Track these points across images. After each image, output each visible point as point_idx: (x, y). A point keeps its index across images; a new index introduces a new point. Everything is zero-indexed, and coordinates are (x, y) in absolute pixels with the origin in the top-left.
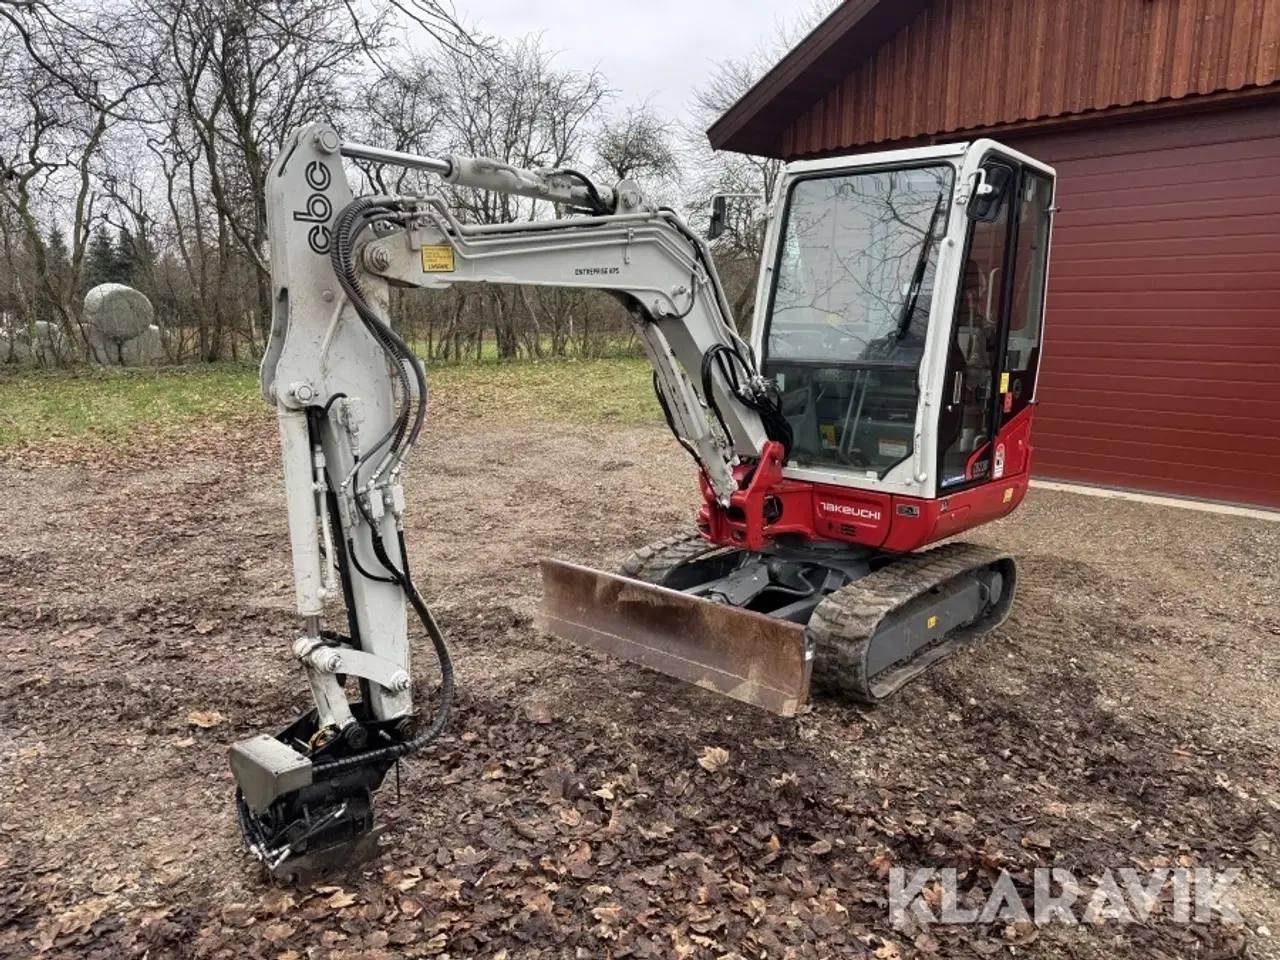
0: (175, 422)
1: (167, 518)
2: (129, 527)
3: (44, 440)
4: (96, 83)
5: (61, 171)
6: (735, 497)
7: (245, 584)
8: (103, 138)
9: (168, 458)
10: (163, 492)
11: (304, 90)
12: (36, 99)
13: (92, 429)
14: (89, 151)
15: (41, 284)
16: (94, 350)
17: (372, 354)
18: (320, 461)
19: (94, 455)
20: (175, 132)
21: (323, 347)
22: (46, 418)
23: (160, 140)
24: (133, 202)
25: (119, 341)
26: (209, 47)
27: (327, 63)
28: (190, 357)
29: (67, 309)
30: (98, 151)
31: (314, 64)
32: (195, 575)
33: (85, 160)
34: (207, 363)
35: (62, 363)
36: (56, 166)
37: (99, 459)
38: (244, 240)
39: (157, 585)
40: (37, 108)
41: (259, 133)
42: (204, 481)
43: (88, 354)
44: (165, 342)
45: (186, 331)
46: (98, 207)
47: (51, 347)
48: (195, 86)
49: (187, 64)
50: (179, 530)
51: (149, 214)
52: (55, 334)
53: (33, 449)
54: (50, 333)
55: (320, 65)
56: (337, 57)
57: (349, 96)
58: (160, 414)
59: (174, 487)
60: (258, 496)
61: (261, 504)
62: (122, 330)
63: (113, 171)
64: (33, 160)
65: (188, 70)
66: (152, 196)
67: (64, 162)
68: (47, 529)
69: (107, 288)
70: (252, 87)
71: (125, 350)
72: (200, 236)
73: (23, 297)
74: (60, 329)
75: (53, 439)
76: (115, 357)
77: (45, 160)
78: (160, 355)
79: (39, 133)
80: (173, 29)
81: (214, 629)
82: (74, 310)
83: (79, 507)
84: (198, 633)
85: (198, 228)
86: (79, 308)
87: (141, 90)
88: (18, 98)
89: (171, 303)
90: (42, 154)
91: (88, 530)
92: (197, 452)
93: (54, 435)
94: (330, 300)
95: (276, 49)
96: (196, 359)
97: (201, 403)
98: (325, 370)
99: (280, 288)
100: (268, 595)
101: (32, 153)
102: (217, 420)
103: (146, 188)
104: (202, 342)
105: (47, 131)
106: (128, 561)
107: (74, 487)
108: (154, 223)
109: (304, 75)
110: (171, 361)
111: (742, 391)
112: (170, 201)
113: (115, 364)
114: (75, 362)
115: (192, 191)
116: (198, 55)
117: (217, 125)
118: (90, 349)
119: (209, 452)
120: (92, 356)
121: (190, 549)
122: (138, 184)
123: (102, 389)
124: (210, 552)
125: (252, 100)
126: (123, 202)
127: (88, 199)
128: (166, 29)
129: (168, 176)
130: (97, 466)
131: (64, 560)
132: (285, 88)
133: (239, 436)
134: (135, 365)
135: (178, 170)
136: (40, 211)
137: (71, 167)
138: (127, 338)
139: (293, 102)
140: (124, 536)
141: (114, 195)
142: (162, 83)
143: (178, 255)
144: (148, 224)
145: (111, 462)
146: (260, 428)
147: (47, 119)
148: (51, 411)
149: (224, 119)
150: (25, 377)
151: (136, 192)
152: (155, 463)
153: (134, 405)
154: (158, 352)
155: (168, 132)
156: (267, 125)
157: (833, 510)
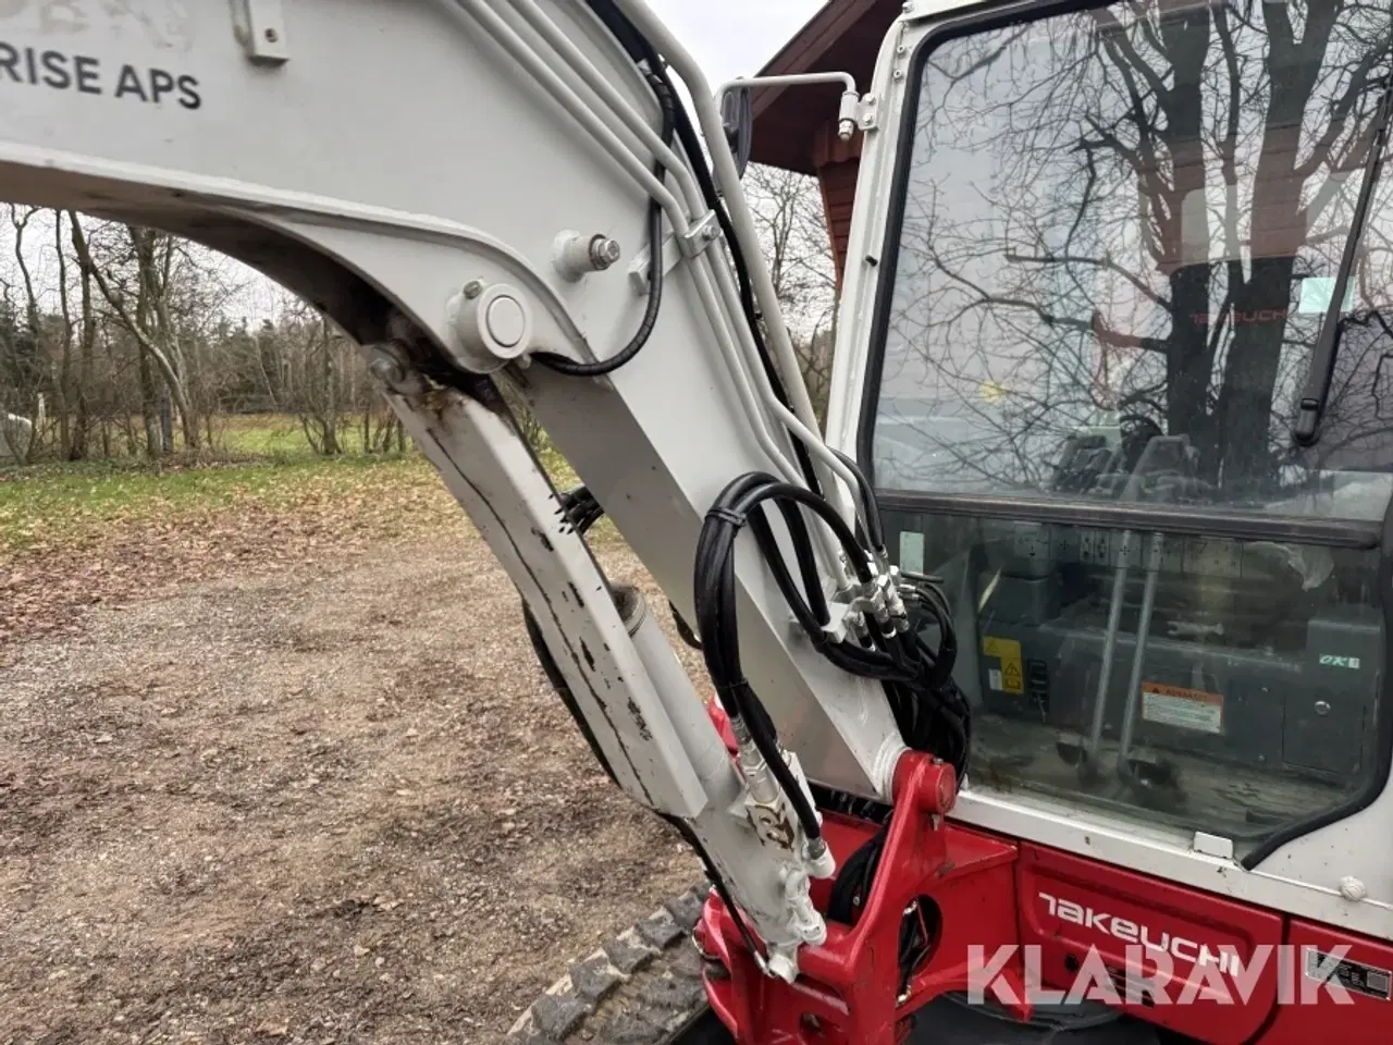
28: (47, 454)
34: (69, 463)
38: (117, 305)
44: (9, 436)
96: (53, 457)
104: (63, 436)
111: (836, 627)
112: (18, 257)
115: (58, 246)
129: (17, 225)
157: (1080, 922)
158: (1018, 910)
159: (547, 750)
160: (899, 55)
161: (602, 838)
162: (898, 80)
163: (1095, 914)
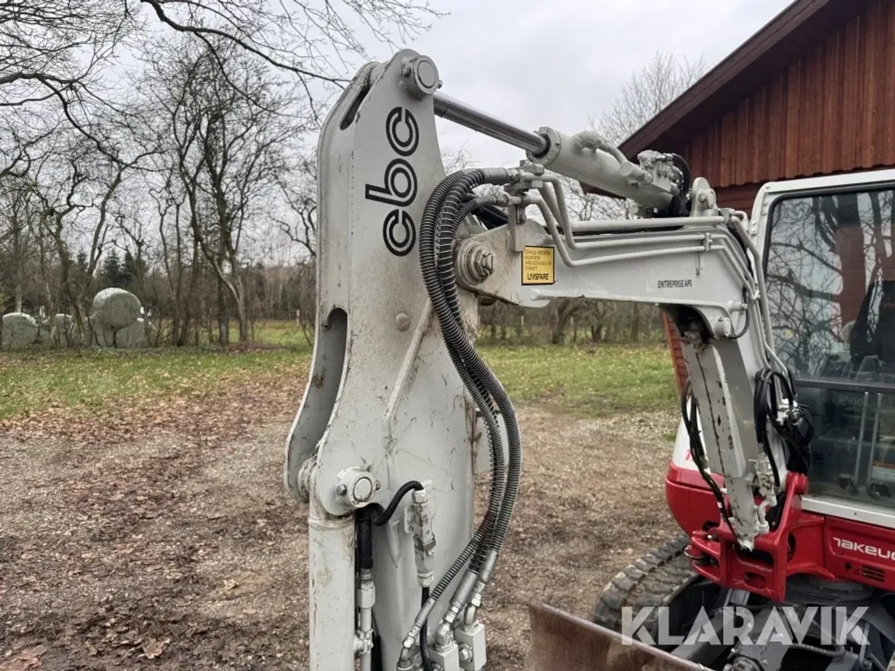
0: (148, 396)
1: (131, 497)
2: (96, 506)
3: (44, 410)
4: (118, 151)
5: (87, 211)
6: (760, 539)
7: (197, 582)
8: (119, 188)
9: (139, 430)
10: (130, 466)
11: (262, 158)
12: (76, 163)
13: (83, 401)
14: (108, 197)
15: (63, 288)
16: (96, 336)
17: (450, 408)
18: (368, 595)
19: (80, 427)
20: (168, 184)
21: (391, 405)
22: (51, 390)
23: (158, 190)
24: (135, 232)
25: (114, 329)
26: (198, 127)
27: (278, 140)
28: (165, 342)
29: (80, 306)
30: (115, 197)
31: (269, 141)
32: (149, 569)
33: (104, 203)
34: (176, 348)
35: (72, 345)
36: (84, 207)
37: (83, 430)
38: (211, 259)
39: (113, 582)
40: (75, 168)
41: (227, 187)
42: (167, 456)
43: (91, 340)
44: (148, 331)
45: (163, 322)
46: (110, 235)
47: (66, 333)
48: (186, 153)
49: (181, 140)
50: (140, 510)
51: (145, 240)
52: (69, 323)
53: (34, 419)
54: (66, 322)
55: (273, 141)
56: (286, 135)
57: (293, 162)
58: (137, 388)
59: (141, 460)
60: (211, 472)
61: (213, 481)
62: (116, 321)
63: (123, 211)
64: (68, 203)
65: (182, 143)
66: (149, 228)
67: (90, 204)
68: (22, 507)
69: (111, 291)
70: (225, 156)
71: (118, 335)
72: (179, 257)
73: (49, 297)
74: (73, 321)
75: (51, 410)
76: (110, 341)
77: (76, 203)
78: (144, 340)
79: (75, 185)
80: (174, 115)
81: (163, 653)
82: (84, 306)
83: (56, 481)
84: (145, 658)
85: (179, 251)
86: (88, 306)
87: (148, 157)
88: (64, 161)
89: (155, 302)
90: (76, 199)
91: (59, 508)
92: (162, 425)
93: (53, 406)
94: (404, 327)
95: (244, 129)
96: (168, 344)
97: (169, 379)
98: (390, 442)
99: (329, 309)
100: (220, 599)
101: (69, 197)
102: (181, 395)
103: (145, 222)
104: (175, 331)
105: (82, 184)
106: (89, 548)
107: (57, 460)
108: (148, 247)
109: (262, 148)
110: (150, 345)
112: (161, 231)
113: (110, 346)
114: (81, 345)
115: (177, 226)
116: (190, 132)
117: (198, 180)
118: (92, 335)
119: (172, 424)
120: (94, 340)
121: (148, 534)
122: (139, 220)
123: (97, 366)
124: (166, 539)
125: (224, 163)
126: (128, 232)
127: (103, 229)
128: (169, 116)
129: (161, 214)
130: (79, 438)
131: (29, 547)
132: (248, 156)
133: (197, 409)
134: (124, 348)
135: (169, 210)
136: (68, 237)
137: (94, 207)
138: (120, 327)
139: (252, 166)
140: (90, 518)
141: (122, 227)
142: (163, 152)
143: (162, 270)
144: (143, 248)
145: (93, 434)
146: (213, 403)
147: (81, 175)
148: (56, 385)
149: (204, 177)
150: (43, 355)
151: (138, 225)
152: (127, 436)
153: (118, 380)
154: (141, 338)
155: (164, 185)
156: (233, 181)
157: (851, 548)
158: (824, 547)
159: (524, 505)
160: (764, 205)
161: (571, 544)
162: (764, 215)
163: (858, 544)
